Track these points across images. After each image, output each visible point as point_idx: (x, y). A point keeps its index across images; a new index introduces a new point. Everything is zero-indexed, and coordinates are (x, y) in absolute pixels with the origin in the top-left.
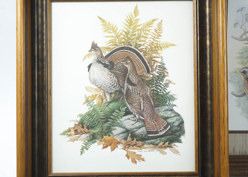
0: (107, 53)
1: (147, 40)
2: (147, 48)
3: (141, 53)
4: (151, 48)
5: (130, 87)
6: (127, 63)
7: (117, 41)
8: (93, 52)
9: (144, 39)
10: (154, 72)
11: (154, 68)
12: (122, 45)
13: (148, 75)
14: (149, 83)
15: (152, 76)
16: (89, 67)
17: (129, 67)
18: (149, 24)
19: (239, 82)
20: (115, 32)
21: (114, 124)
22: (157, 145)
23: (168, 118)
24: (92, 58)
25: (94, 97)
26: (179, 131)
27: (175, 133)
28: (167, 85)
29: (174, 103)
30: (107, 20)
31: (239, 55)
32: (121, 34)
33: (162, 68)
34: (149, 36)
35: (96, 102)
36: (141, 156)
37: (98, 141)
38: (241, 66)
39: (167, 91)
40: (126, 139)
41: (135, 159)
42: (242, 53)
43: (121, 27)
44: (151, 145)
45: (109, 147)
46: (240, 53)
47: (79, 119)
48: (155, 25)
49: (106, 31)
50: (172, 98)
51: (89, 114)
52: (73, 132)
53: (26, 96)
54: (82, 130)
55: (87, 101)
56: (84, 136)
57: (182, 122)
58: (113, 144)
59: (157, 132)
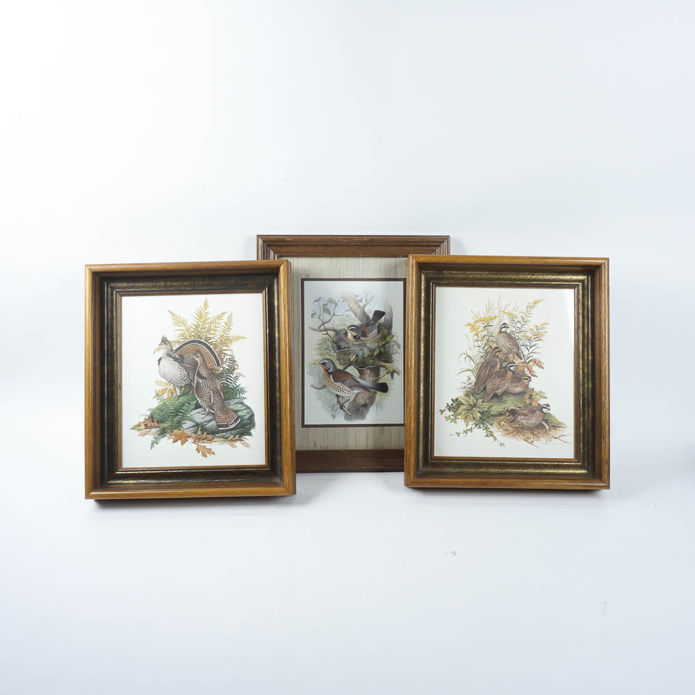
0: (177, 346)
1: (217, 333)
2: (217, 341)
3: (211, 347)
4: (221, 340)
5: (200, 381)
6: (197, 357)
7: (187, 335)
8: (163, 346)
9: (213, 332)
10: (224, 365)
11: (225, 361)
12: (193, 338)
13: (218, 368)
14: (219, 376)
15: (222, 369)
16: (159, 361)
17: (199, 360)
18: (220, 317)
19: (318, 374)
20: (185, 325)
21: (184, 418)
22: (227, 438)
23: (239, 411)
24: (162, 353)
25: (164, 391)
26: (250, 424)
27: (245, 426)
28: (236, 378)
29: (244, 396)
30: (177, 313)
31: (318, 346)
32: (191, 327)
33: (233, 360)
34: (218, 329)
35: (165, 396)
36: (211, 449)
37: (168, 435)
38: (320, 358)
39: (237, 384)
40: (196, 433)
41: (206, 453)
42: (321, 344)
43: (191, 321)
44: (222, 439)
45: (179, 441)
46: (318, 344)
47: (149, 413)
48: (225, 318)
49: (175, 325)
50: (242, 391)
51: (158, 408)
52: (143, 427)
53: (95, 390)
54: (153, 424)
55: (157, 395)
56: (154, 430)
57: (253, 415)
58: (183, 438)
59: (227, 426)
